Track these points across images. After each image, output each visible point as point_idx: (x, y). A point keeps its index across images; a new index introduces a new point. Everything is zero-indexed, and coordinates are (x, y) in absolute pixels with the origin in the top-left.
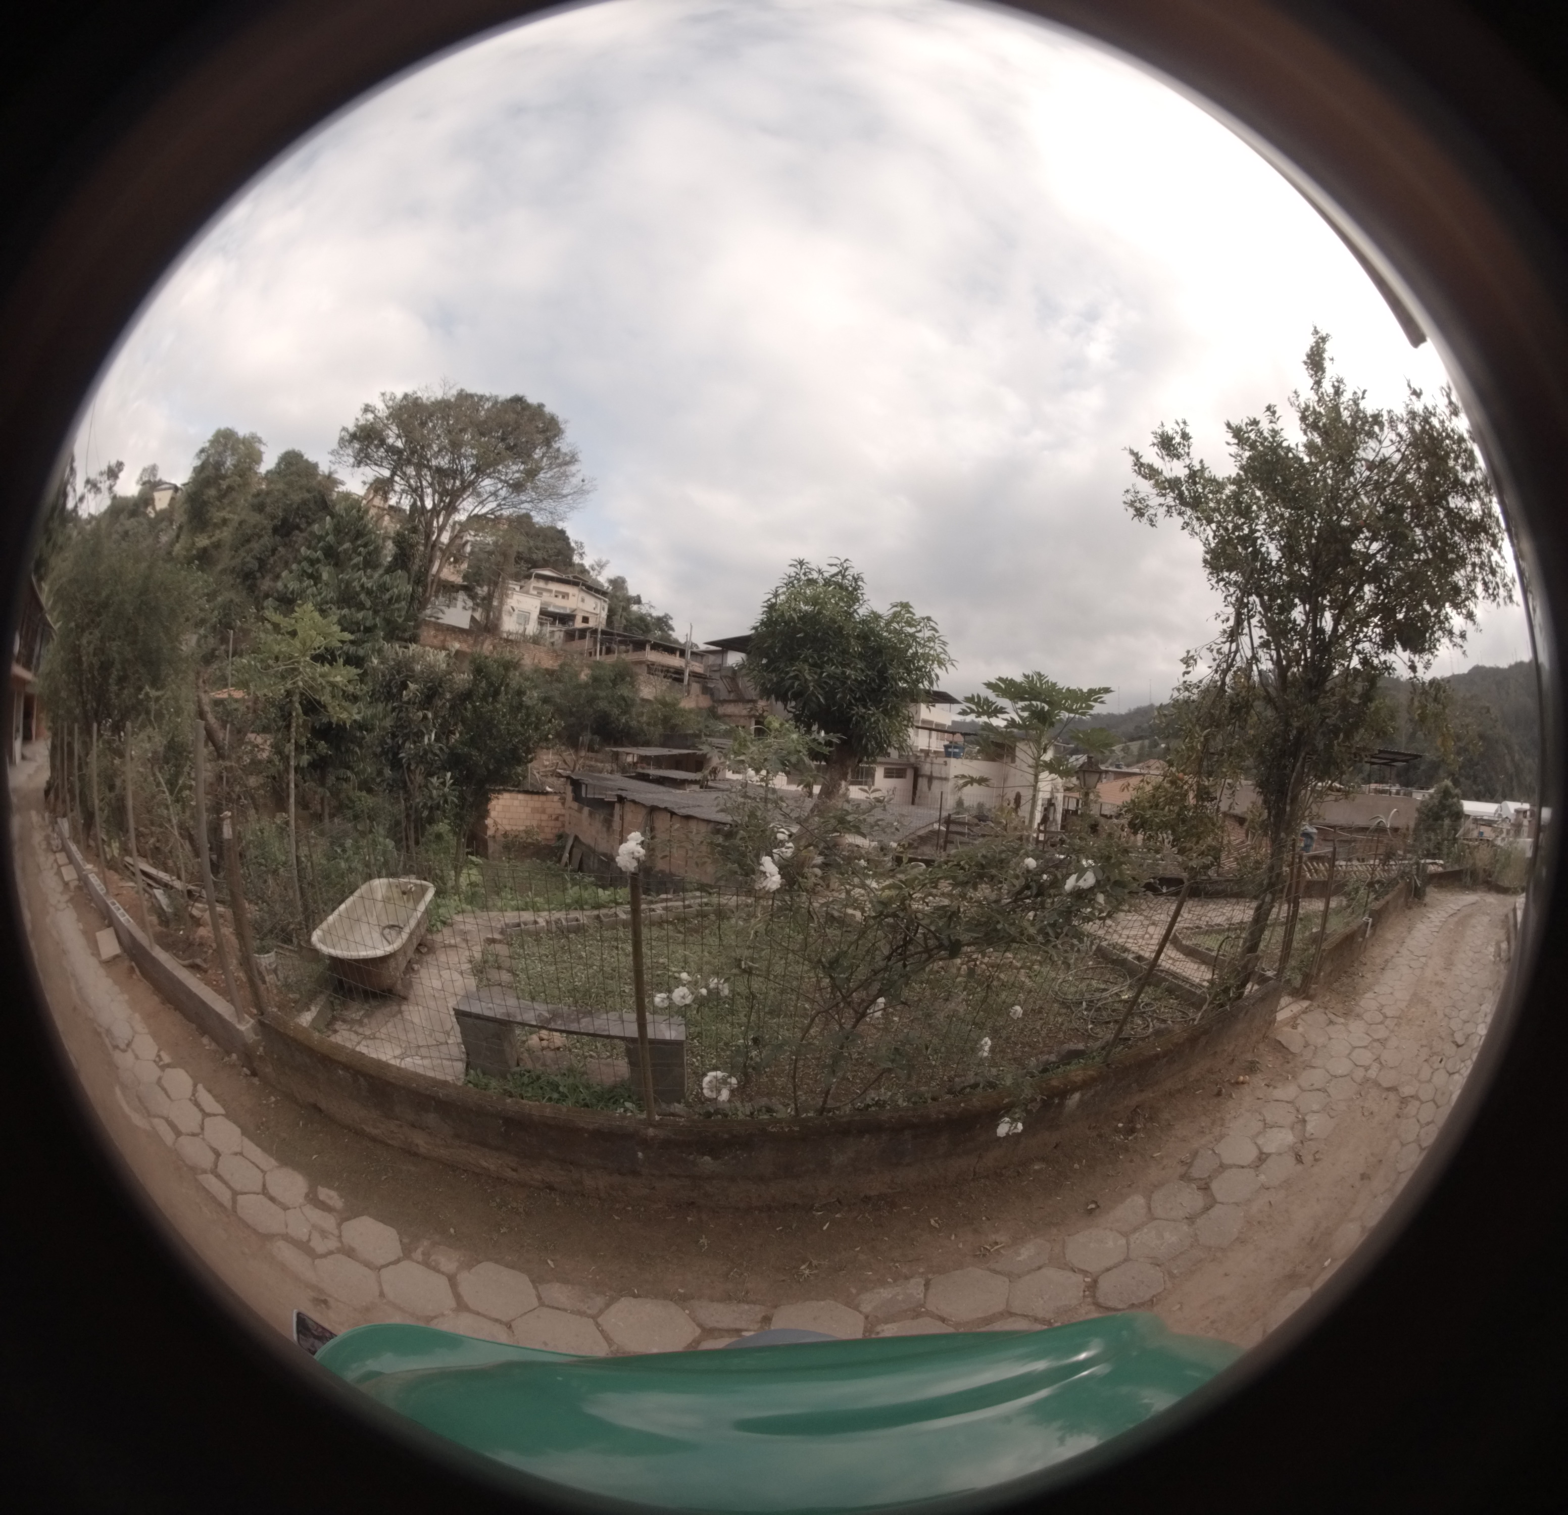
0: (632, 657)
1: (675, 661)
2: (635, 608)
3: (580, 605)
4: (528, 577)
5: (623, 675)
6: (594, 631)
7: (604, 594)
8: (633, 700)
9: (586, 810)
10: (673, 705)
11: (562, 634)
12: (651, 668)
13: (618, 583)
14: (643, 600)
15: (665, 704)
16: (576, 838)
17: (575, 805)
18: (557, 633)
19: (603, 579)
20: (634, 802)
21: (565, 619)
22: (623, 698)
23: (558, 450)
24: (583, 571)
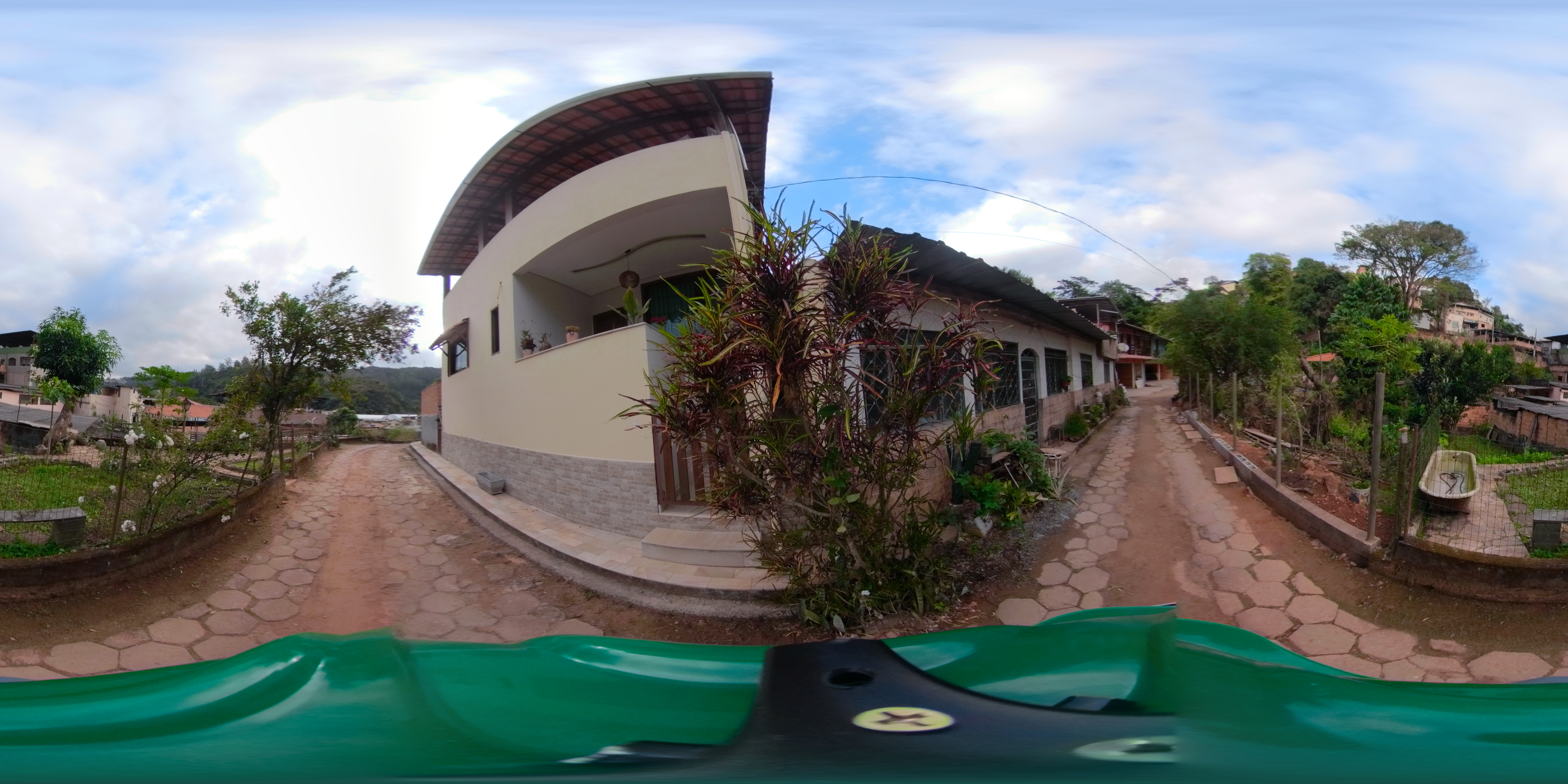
0: (1510, 343)
1: (1529, 346)
2: (1505, 320)
3: (1480, 319)
4: (1453, 306)
5: (1508, 352)
6: (1490, 331)
7: (1491, 314)
8: (1514, 363)
9: (1501, 414)
10: (1532, 366)
11: (1473, 332)
12: (1519, 349)
13: (1496, 309)
14: (1510, 317)
15: (1528, 365)
16: (1495, 426)
17: (1495, 411)
18: (1470, 332)
19: (1489, 307)
20: (1529, 411)
21: (1473, 325)
22: (1509, 363)
23: (1465, 246)
24: (1479, 303)
